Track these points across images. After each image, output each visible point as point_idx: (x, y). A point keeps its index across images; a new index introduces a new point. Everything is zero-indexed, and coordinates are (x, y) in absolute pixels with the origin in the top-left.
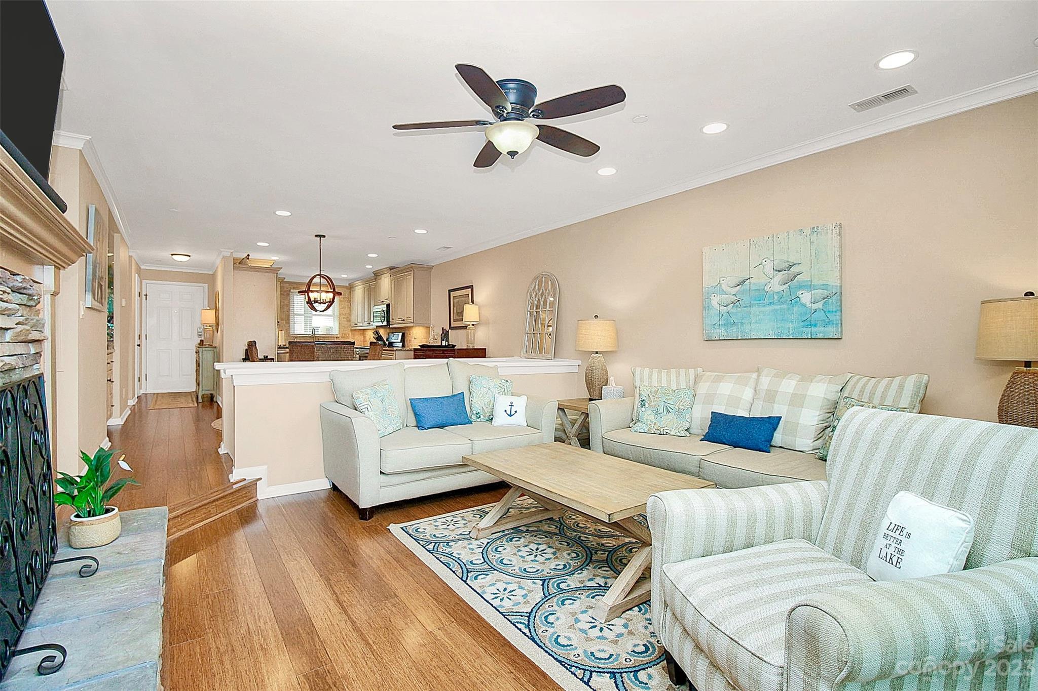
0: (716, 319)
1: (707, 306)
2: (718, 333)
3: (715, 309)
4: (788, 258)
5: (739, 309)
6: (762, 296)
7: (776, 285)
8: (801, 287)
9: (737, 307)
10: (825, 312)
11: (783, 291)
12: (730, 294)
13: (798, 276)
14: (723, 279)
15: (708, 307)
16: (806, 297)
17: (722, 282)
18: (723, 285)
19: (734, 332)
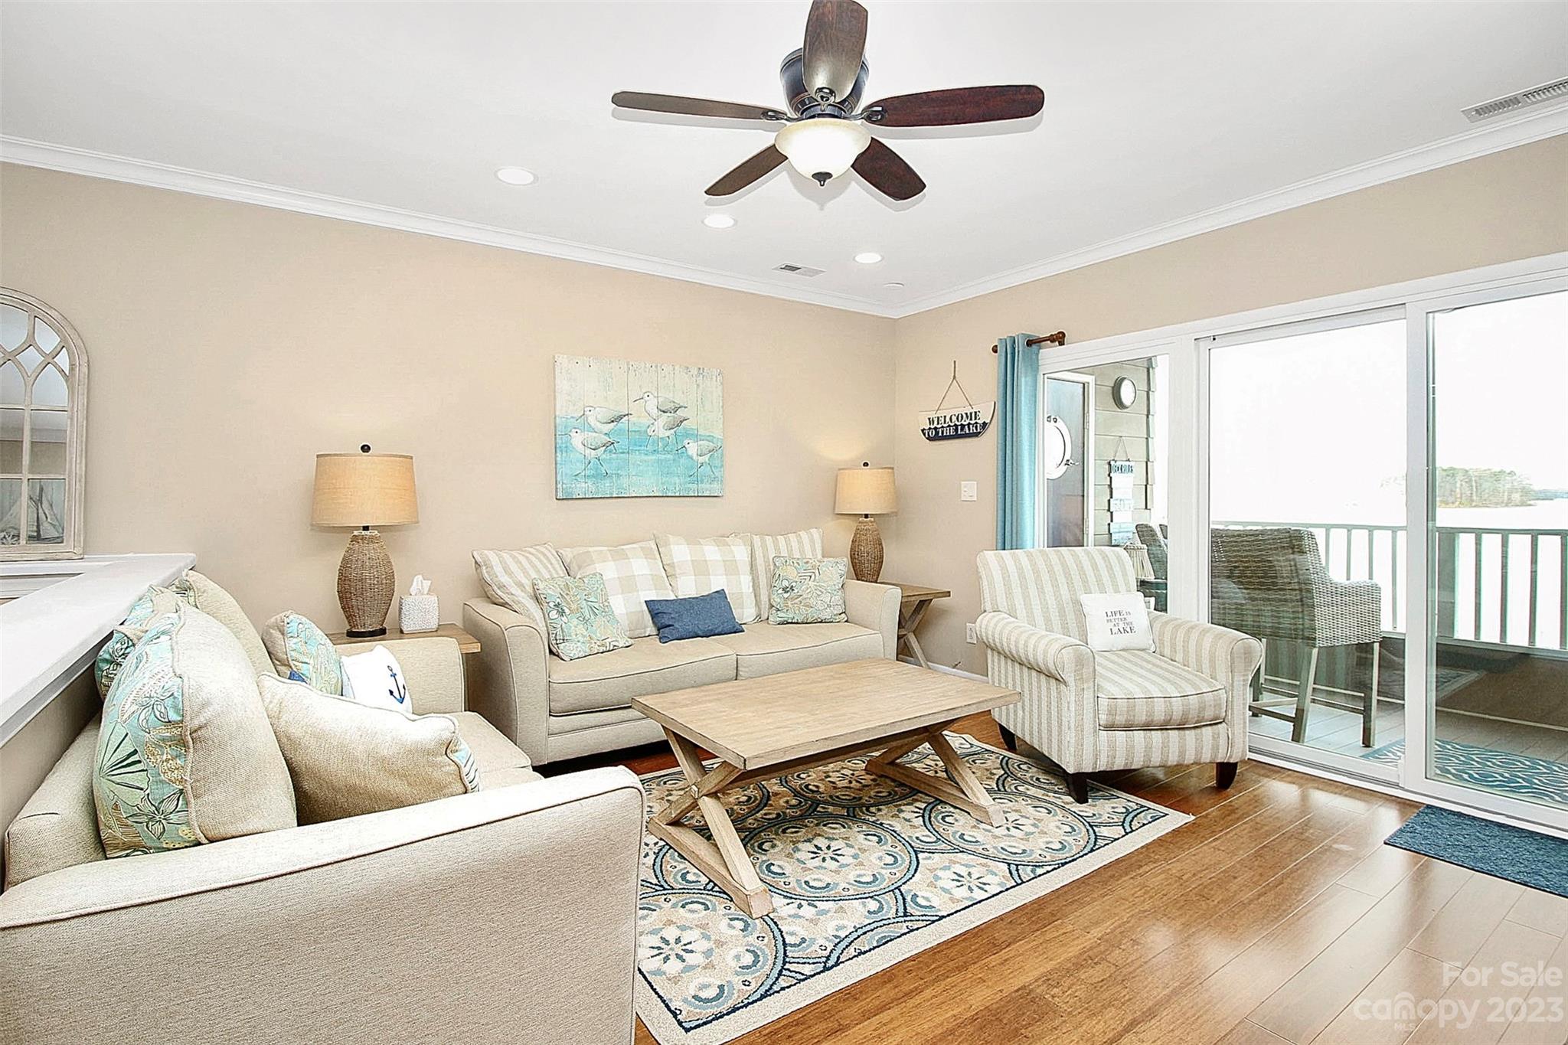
0: (579, 467)
1: (564, 445)
2: (582, 488)
3: (577, 451)
4: (673, 398)
5: (614, 455)
6: (642, 440)
7: (660, 428)
8: (687, 435)
9: (610, 452)
10: (711, 467)
11: (668, 437)
12: (601, 432)
13: (685, 422)
14: (591, 409)
15: (566, 447)
16: (692, 449)
17: (587, 413)
18: (589, 418)
19: (606, 487)
